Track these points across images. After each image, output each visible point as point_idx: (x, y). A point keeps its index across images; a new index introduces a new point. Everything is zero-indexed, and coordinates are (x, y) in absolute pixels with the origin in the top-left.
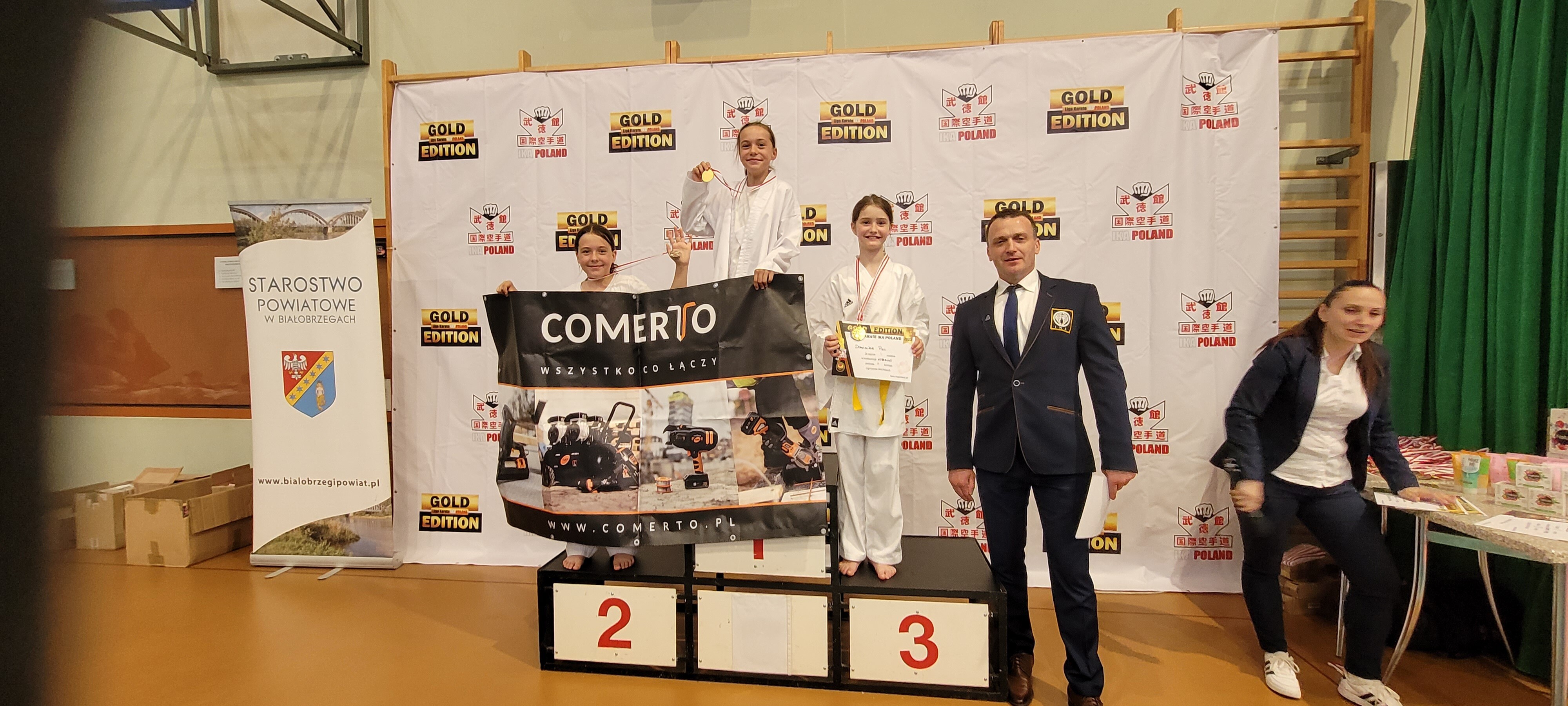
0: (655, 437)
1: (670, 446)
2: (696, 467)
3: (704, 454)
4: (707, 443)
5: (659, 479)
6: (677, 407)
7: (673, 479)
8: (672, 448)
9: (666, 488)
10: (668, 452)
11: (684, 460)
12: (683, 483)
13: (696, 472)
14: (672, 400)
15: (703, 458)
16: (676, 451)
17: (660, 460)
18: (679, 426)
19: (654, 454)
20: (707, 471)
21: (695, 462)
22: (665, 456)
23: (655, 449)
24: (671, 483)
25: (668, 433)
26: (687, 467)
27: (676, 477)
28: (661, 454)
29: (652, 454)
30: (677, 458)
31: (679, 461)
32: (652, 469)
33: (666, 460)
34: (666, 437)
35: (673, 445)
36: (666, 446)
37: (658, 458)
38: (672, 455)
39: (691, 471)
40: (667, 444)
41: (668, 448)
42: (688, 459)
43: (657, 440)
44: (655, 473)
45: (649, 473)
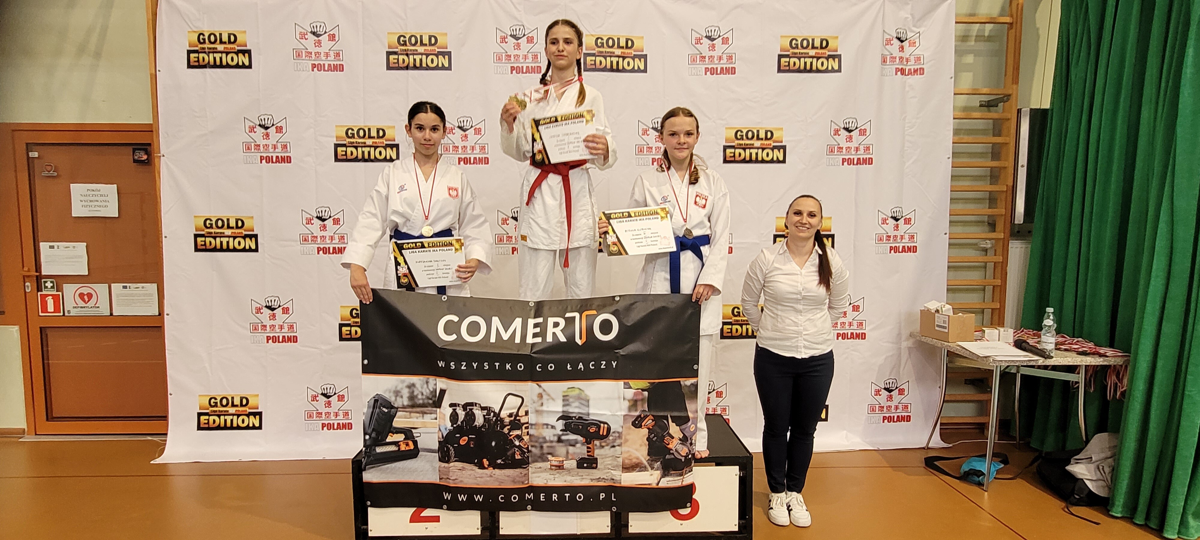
0: (547, 425)
1: (565, 433)
2: (588, 452)
3: (597, 443)
4: (601, 433)
5: (553, 458)
6: (571, 400)
7: (567, 458)
8: (567, 434)
9: (559, 466)
10: (563, 438)
11: (578, 445)
12: (574, 463)
13: (588, 455)
14: (566, 394)
15: (596, 445)
16: (572, 437)
17: (554, 444)
18: (575, 417)
19: (547, 438)
20: (598, 455)
21: (588, 448)
22: (560, 440)
23: (549, 434)
24: (565, 462)
25: (561, 422)
26: (581, 450)
27: (570, 457)
28: (556, 439)
29: (545, 438)
30: (573, 443)
31: (574, 446)
32: (546, 450)
33: (561, 444)
34: (560, 425)
35: (568, 432)
36: (561, 433)
37: (552, 442)
38: (568, 440)
39: (584, 454)
40: (561, 430)
41: (563, 435)
42: (583, 444)
43: (550, 427)
44: (549, 454)
45: (543, 454)
